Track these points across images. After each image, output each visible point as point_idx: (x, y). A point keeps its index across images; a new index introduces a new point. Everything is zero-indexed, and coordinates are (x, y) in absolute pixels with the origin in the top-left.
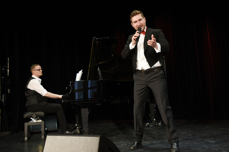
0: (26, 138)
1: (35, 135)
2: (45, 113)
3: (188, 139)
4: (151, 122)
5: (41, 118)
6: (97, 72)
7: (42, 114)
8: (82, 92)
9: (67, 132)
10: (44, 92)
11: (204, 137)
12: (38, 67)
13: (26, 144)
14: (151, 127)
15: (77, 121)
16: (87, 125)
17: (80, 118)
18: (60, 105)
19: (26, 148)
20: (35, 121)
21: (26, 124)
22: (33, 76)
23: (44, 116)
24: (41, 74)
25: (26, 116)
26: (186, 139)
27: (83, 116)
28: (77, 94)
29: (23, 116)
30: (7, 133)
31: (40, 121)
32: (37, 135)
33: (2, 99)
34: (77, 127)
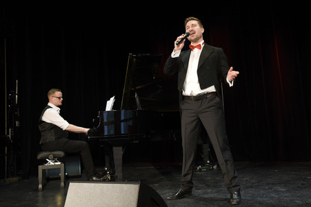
0: (40, 186)
1: (51, 182)
2: (65, 153)
3: (252, 187)
4: (203, 165)
5: (60, 159)
6: (135, 99)
7: (61, 154)
8: (113, 126)
9: (94, 178)
10: (64, 124)
11: (272, 184)
13: (40, 194)
14: (204, 171)
15: (107, 164)
16: (121, 168)
17: (112, 160)
18: (85, 142)
19: (40, 198)
20: (52, 163)
21: (40, 168)
22: (49, 104)
23: (63, 157)
25: (40, 156)
26: (250, 187)
27: (115, 157)
28: (106, 128)
29: (36, 157)
30: (15, 179)
31: (59, 163)
33: (8, 134)
34: (107, 171)
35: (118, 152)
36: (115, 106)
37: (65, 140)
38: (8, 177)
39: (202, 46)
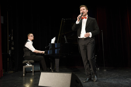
0: (24, 75)
2: (34, 61)
3: (117, 78)
6: (64, 38)
7: (33, 61)
11: (126, 77)
12: (31, 35)
13: (24, 78)
15: (51, 66)
19: (24, 80)
21: (24, 67)
22: (28, 40)
23: (34, 63)
24: (33, 39)
25: (24, 62)
26: (116, 78)
29: (22, 62)
30: (12, 72)
31: (31, 65)
32: (29, 73)
33: (9, 52)
34: (51, 69)
35: (57, 61)
36: (56, 41)
37: (34, 55)
38: (9, 71)
39: (87, 17)
